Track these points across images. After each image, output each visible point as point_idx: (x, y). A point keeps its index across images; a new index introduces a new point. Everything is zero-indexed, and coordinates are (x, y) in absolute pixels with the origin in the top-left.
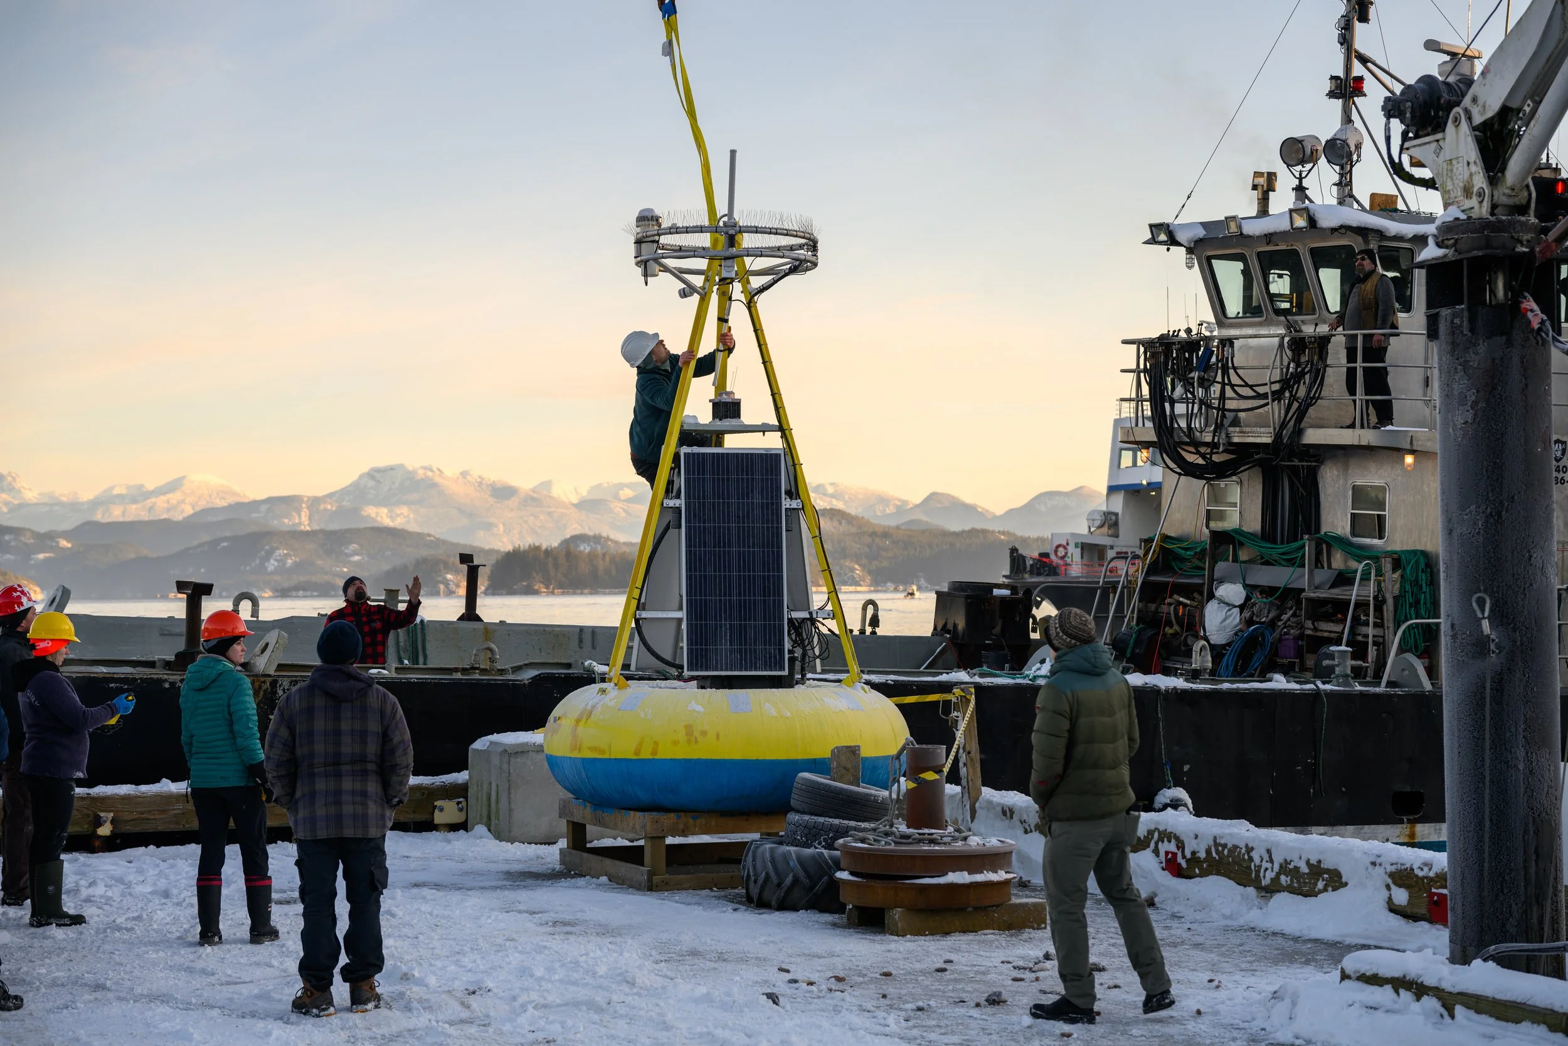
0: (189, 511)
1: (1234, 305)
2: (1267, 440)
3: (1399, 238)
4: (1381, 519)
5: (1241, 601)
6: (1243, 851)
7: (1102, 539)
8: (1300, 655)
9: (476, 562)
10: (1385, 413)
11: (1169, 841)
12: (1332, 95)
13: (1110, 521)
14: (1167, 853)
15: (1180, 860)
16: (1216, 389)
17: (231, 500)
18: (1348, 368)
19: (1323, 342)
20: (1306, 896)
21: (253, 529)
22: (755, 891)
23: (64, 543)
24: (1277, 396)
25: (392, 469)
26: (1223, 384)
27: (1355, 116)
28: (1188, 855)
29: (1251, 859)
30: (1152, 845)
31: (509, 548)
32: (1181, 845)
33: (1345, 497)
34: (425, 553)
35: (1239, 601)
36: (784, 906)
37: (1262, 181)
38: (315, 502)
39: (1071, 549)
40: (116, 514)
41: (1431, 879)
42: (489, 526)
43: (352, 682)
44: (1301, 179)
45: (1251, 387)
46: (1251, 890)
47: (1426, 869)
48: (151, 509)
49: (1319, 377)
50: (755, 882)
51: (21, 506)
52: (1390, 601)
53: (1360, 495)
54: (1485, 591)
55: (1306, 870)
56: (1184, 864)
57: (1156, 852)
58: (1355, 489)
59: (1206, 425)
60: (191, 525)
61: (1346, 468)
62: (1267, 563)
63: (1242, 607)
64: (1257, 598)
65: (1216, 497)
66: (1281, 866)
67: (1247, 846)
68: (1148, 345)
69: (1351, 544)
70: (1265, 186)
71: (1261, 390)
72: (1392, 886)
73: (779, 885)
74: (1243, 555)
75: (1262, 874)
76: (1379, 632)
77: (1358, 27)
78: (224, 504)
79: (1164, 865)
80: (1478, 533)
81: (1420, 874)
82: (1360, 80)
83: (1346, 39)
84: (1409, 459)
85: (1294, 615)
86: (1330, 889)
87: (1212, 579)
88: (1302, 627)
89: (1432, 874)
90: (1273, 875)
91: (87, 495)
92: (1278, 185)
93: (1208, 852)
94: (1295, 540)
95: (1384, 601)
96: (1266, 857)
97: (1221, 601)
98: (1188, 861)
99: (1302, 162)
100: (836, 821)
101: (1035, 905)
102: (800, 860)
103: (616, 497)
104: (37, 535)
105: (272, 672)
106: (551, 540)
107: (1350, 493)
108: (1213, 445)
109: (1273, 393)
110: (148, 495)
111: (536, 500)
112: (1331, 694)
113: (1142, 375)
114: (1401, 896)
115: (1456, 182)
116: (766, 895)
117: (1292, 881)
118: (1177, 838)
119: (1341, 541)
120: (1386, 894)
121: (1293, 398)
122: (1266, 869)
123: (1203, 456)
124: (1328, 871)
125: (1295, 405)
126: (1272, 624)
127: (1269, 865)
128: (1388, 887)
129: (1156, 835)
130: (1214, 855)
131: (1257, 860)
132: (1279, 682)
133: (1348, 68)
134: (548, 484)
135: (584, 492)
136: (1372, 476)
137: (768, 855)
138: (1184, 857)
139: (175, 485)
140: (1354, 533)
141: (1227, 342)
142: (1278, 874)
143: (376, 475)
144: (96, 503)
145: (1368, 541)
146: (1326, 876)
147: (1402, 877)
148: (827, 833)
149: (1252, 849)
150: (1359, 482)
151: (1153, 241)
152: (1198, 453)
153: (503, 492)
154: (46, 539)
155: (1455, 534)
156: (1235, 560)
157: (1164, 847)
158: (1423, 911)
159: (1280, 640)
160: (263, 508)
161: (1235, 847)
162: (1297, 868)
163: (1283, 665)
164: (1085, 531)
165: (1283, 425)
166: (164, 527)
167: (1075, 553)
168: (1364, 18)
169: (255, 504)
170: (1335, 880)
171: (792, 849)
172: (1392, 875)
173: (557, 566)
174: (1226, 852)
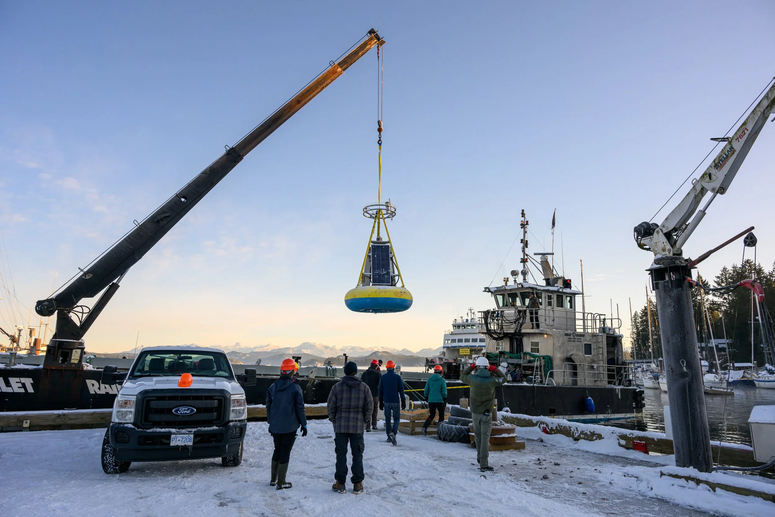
0: (270, 350)
1: (501, 305)
2: (513, 332)
3: (540, 290)
4: (538, 349)
5: (507, 366)
6: (568, 428)
7: (442, 356)
8: (521, 378)
9: (347, 355)
10: (538, 326)
11: (544, 424)
12: (521, 262)
13: (444, 353)
14: (543, 427)
15: (547, 429)
16: (500, 322)
17: (278, 348)
18: (530, 317)
19: (525, 311)
20: (590, 441)
21: (281, 353)
22: (442, 437)
23: (248, 355)
24: (515, 322)
25: (307, 343)
26: (502, 320)
27: (526, 266)
28: (550, 428)
29: (571, 430)
30: (538, 425)
31: (328, 357)
32: (547, 425)
33: (529, 344)
34: (313, 358)
35: (506, 366)
36: (451, 441)
37: (506, 279)
38: (293, 348)
39: (437, 358)
40: (257, 350)
41: (633, 438)
42: (324, 353)
43: (355, 381)
44: (515, 279)
45: (509, 321)
46: (571, 438)
47: (631, 435)
48: (264, 349)
49: (524, 318)
50: (443, 434)
51: (240, 348)
52: (543, 366)
53: (533, 344)
54: (683, 359)
55: (590, 434)
56: (548, 430)
57: (540, 427)
58: (532, 342)
59: (498, 329)
60: (270, 352)
61: (529, 338)
62: (512, 358)
63: (507, 368)
64: (510, 366)
65: (498, 344)
66: (581, 432)
67: (569, 426)
68: (484, 312)
69: (530, 354)
70: (506, 280)
71: (511, 321)
72: (620, 439)
73: (450, 435)
74: (506, 356)
75: (574, 434)
76: (541, 373)
77: (526, 249)
78: (277, 349)
79: (542, 430)
80: (679, 342)
81: (630, 436)
82: (527, 259)
83: (523, 251)
84: (546, 336)
85: (519, 369)
86: (598, 439)
87: (499, 362)
88: (522, 372)
89: (633, 436)
90: (578, 434)
91: (253, 346)
92: (509, 280)
93: (556, 427)
94: (519, 353)
95: (541, 366)
96: (576, 430)
97: (502, 366)
98: (550, 430)
99: (515, 275)
100: (464, 418)
101: (522, 443)
102: (456, 428)
103: (347, 349)
104: (243, 354)
105: (314, 378)
106: (335, 356)
107: (530, 343)
108: (500, 333)
109: (514, 322)
110: (263, 347)
111: (333, 349)
112: (536, 387)
113: (483, 319)
114: (623, 442)
115: (659, 248)
116: (446, 438)
117: (585, 436)
118: (546, 424)
119: (529, 354)
120: (618, 441)
121: (519, 323)
122: (576, 433)
123: (497, 335)
124: (597, 434)
125: (519, 324)
126: (514, 371)
127: (577, 432)
128: (618, 439)
129: (539, 423)
130: (558, 428)
131: (573, 430)
132: (525, 384)
133: (524, 256)
134: (335, 346)
135: (341, 348)
136: (535, 340)
137: (446, 427)
138: (548, 429)
139: (268, 345)
140: (531, 352)
141: (502, 311)
142: (580, 435)
143: (304, 344)
144: (254, 348)
145: (535, 353)
146: (596, 435)
147: (623, 437)
148: (461, 421)
149: (571, 427)
150: (532, 341)
151: (485, 291)
152: (496, 335)
153: (327, 347)
154: (244, 355)
155: (670, 343)
156: (504, 357)
157: (542, 426)
158: (631, 446)
159: (517, 375)
160: (284, 350)
161: (565, 427)
162: (586, 433)
163: (517, 380)
164: (439, 355)
165: (517, 329)
166: (266, 353)
167: (437, 359)
168: (527, 247)
169: (282, 349)
170: (600, 437)
171: (453, 426)
172: (619, 436)
173: (336, 361)
174: (562, 428)
